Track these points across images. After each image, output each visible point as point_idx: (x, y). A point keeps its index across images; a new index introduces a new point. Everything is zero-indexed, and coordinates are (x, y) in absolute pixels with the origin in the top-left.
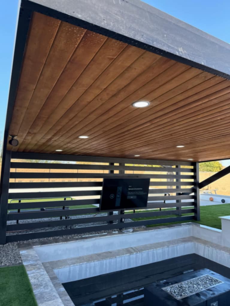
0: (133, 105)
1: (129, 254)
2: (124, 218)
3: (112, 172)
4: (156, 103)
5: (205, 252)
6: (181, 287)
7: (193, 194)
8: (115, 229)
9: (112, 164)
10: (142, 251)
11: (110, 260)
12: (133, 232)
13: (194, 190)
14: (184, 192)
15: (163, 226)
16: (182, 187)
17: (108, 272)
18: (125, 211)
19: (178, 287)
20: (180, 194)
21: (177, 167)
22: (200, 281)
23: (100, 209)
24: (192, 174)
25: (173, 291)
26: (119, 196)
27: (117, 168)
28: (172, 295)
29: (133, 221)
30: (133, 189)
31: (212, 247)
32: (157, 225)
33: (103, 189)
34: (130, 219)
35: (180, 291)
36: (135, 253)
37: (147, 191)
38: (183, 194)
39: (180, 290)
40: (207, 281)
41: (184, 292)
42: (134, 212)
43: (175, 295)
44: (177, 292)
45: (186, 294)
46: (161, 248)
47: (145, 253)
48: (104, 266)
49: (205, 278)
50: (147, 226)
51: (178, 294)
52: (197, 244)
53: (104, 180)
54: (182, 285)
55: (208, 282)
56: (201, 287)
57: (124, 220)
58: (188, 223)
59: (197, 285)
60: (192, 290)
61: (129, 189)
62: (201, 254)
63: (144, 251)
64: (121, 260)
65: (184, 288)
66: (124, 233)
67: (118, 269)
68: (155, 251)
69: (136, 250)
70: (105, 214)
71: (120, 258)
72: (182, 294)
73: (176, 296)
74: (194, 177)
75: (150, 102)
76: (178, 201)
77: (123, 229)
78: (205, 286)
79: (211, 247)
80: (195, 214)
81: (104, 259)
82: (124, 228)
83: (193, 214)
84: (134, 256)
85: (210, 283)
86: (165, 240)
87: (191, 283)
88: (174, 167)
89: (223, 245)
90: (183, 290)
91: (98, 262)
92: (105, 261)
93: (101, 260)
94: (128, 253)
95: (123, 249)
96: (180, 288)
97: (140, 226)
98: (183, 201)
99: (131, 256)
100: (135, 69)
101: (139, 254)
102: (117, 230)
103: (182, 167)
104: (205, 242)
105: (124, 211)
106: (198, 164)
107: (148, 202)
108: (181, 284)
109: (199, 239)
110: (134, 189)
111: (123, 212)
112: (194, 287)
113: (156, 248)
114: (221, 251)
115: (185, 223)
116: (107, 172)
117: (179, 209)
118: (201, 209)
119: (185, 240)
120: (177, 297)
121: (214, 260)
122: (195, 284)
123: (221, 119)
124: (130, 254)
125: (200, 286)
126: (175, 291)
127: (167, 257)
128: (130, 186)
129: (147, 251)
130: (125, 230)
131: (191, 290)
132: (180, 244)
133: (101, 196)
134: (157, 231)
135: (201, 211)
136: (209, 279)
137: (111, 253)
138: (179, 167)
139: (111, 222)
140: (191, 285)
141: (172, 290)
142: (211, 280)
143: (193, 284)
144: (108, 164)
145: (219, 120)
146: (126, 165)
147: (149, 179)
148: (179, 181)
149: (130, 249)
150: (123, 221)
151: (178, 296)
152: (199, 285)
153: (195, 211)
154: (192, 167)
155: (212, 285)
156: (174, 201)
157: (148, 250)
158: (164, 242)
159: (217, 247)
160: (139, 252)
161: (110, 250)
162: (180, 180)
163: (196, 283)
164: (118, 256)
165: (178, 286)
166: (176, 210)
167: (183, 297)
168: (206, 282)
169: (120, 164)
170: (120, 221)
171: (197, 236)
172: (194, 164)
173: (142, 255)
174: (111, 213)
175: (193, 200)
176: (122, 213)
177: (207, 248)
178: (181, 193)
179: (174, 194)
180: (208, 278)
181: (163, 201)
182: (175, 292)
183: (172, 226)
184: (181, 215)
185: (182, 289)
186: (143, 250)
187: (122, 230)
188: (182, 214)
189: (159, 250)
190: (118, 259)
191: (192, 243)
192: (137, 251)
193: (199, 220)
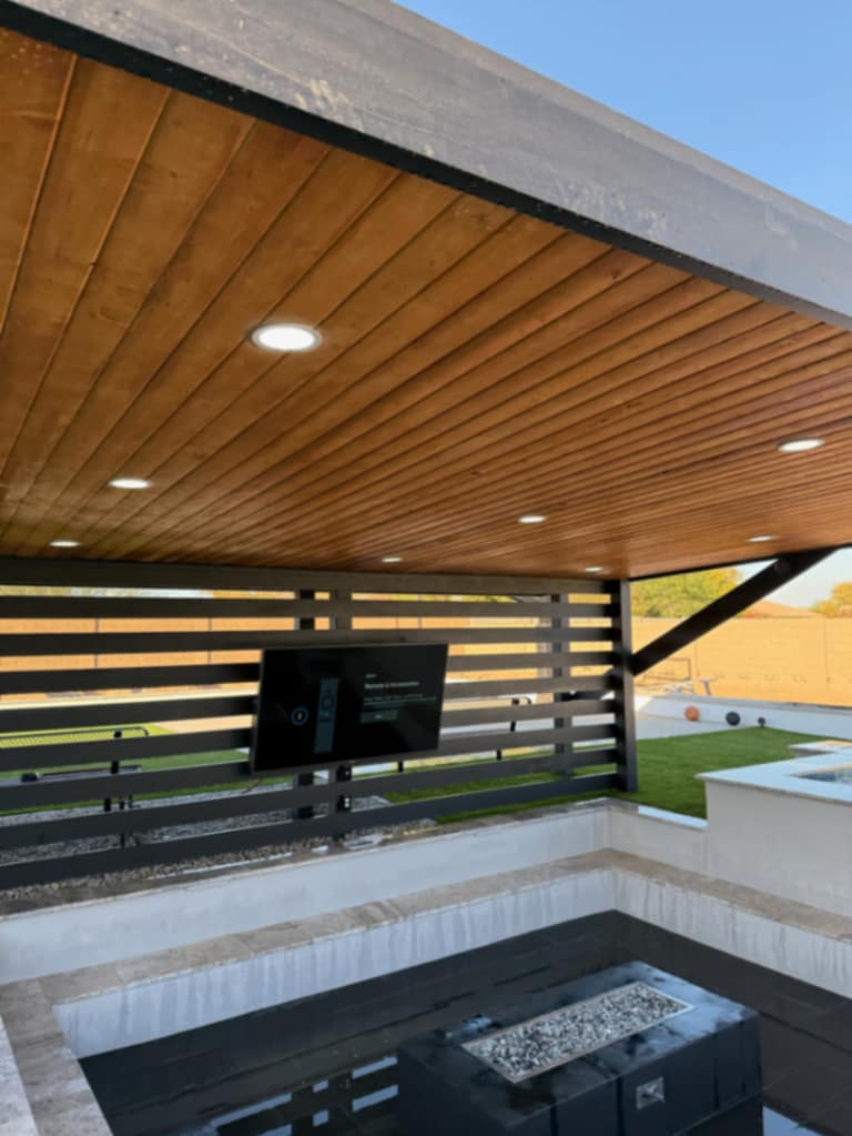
0: (254, 337)
1: (363, 928)
2: (350, 797)
3: (307, 624)
4: (344, 336)
5: (649, 903)
6: (534, 1036)
7: (610, 696)
8: (316, 840)
9: (307, 594)
10: (414, 913)
11: (289, 953)
12: (384, 843)
13: (614, 682)
14: (584, 688)
15: (499, 817)
16: (578, 671)
17: (281, 998)
18: (357, 771)
19: (522, 1036)
20: (566, 697)
21: (556, 598)
22: (609, 1009)
23: (252, 766)
24: (606, 623)
25: (503, 1051)
26: (327, 714)
27: (323, 608)
28: (496, 1067)
29: (392, 805)
30: (381, 686)
31: (673, 881)
32: (478, 812)
33: (263, 690)
34: (381, 795)
35: (530, 1050)
36: (386, 923)
37: (438, 691)
38: (578, 696)
39: (528, 1046)
40: (634, 1006)
41: (542, 1054)
42: (401, 768)
43: (508, 1065)
44: (517, 1054)
45: (548, 1060)
46: (490, 897)
47: (424, 922)
48: (266, 979)
49: (630, 995)
50: (442, 819)
51: (518, 1063)
52: (621, 874)
53: (267, 656)
54: (539, 1028)
55: (635, 1010)
56: (609, 1031)
57: (350, 802)
58: (593, 801)
59: (595, 1022)
60: (573, 1045)
61: (368, 686)
62: (636, 910)
63: (424, 914)
64: (334, 953)
65: (545, 1039)
66: (347, 850)
67: (323, 986)
68: (464, 912)
69: (393, 909)
70: (282, 784)
71: (329, 944)
72: (536, 1061)
73: (509, 1071)
74: (614, 634)
75: (316, 328)
76: (559, 723)
77: (347, 836)
78: (622, 1027)
79: (668, 885)
80: (618, 769)
81: (263, 953)
82: (349, 832)
83: (610, 769)
84: (383, 932)
85: (643, 1012)
86: (505, 869)
87: (574, 1018)
88: (546, 599)
89: (711, 873)
90: (540, 1045)
91: (238, 966)
92: (267, 960)
93: (252, 955)
94: (360, 924)
95: (344, 911)
96: (531, 1038)
97: (414, 822)
98: (579, 721)
99: (373, 933)
100: (174, 175)
101: (404, 927)
102: (322, 840)
103: (574, 598)
104: (650, 869)
105: (350, 770)
106: (628, 589)
107: (444, 731)
108: (538, 1025)
109: (633, 857)
110: (387, 685)
111: (347, 773)
112: (581, 1033)
113: (467, 898)
114: (704, 896)
115: (582, 803)
116: (288, 624)
117: (566, 748)
118: (639, 747)
119: (578, 865)
120: (512, 1074)
121: (680, 930)
122: (590, 1021)
123: (628, 404)
124: (368, 928)
125: (606, 1027)
126: (512, 1051)
127: (510, 931)
128: (369, 676)
129: (435, 911)
130: (355, 838)
131: (569, 1044)
132: (558, 880)
133: (256, 717)
134: (475, 835)
135: (639, 756)
136: (644, 1000)
137: (295, 927)
138: (562, 598)
139: (306, 813)
140: (573, 1026)
141: (497, 1049)
142: (650, 1001)
143: (582, 1021)
144: (289, 595)
145: (618, 407)
146: (357, 596)
147: (444, 648)
148: (563, 649)
149: (370, 908)
150: (347, 805)
151: (518, 1070)
152: (602, 1022)
153: (616, 756)
154: (606, 599)
155: (649, 1019)
156: (548, 723)
157: (438, 906)
158: (502, 876)
159: (691, 881)
160: (401, 919)
161: (292, 918)
162: (568, 647)
163: (591, 1017)
164: (321, 939)
165: (526, 1032)
166: (552, 753)
167: (537, 1071)
168: (629, 1009)
169: (335, 594)
170: (334, 805)
171: (624, 846)
172: (612, 586)
173: (414, 930)
174: (307, 780)
175: (609, 718)
176: (342, 775)
177: (657, 886)
178: (573, 692)
179: (548, 698)
180: (638, 996)
181: (507, 725)
182: (508, 1056)
183: (532, 816)
184: (574, 775)
185: (536, 1041)
186: (419, 911)
187: (341, 840)
188: (577, 770)
189: (482, 907)
190: (322, 948)
191: (606, 873)
192: (397, 912)
193: (635, 790)
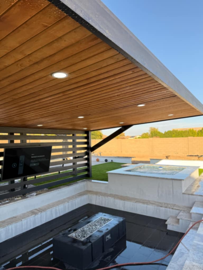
0: (52, 75)
1: (34, 215)
2: (27, 185)
3: (12, 142)
4: (74, 75)
5: (96, 201)
6: (83, 231)
7: (86, 157)
8: (19, 196)
9: (12, 134)
10: (46, 210)
11: (16, 224)
12: (37, 195)
13: (87, 154)
14: (79, 156)
15: (63, 186)
16: (78, 152)
17: (14, 235)
18: (28, 178)
19: (80, 231)
20: (76, 158)
21: (73, 135)
22: (97, 223)
23: (2, 179)
24: (86, 140)
25: (78, 235)
26: (21, 165)
27: (17, 138)
28: (77, 239)
29: (35, 186)
30: (35, 157)
31: (102, 195)
32: (58, 185)
33: (5, 159)
34: (32, 184)
35: (83, 234)
36: (39, 213)
37: (49, 157)
38: (78, 157)
39: (82, 233)
40: (101, 221)
41: (86, 234)
42: (35, 177)
43: (79, 238)
44: (81, 235)
45: (88, 235)
46: (63, 204)
47: (48, 212)
48: (10, 231)
49: (100, 219)
50: (49, 188)
51: (82, 237)
52: (90, 195)
53: (6, 150)
54: (84, 229)
55: (102, 222)
56: (98, 227)
57: (27, 186)
58: (83, 180)
59: (95, 226)
60: (92, 231)
61: (32, 157)
62: (94, 203)
63: (48, 210)
64: (27, 222)
65: (86, 231)
66: (28, 197)
67: (24, 231)
68: (57, 208)
69: (40, 210)
70: (6, 184)
71: (26, 220)
72: (85, 235)
73: (80, 239)
74: (87, 143)
75: (68, 74)
76: (74, 164)
77: (26, 194)
78: (100, 226)
79: (101, 196)
80: (88, 172)
81: (9, 225)
82: (27, 193)
83: (86, 173)
84: (39, 215)
85: (104, 222)
86: (65, 197)
87: (90, 226)
88: (71, 135)
89: (109, 193)
90: (85, 232)
91: (3, 229)
92: (10, 227)
93: (7, 226)
94: (33, 214)
95: (28, 212)
96: (82, 231)
97: (42, 189)
98: (78, 163)
99: (36, 216)
100: (65, 41)
101: (44, 213)
102: (20, 196)
103: (77, 135)
104: (97, 193)
105: (27, 178)
106: (90, 133)
107: (50, 167)
108: (83, 228)
109: (92, 191)
110: (37, 157)
111: (26, 179)
112: (93, 229)
113: (58, 205)
114: (109, 197)
115: (80, 181)
116: (6, 142)
117: (75, 170)
118: (92, 168)
119: (81, 194)
120: (81, 239)
121: (103, 206)
122: (94, 226)
123: (117, 95)
124: (35, 215)
125: (97, 226)
126: (79, 234)
127: (67, 211)
128: (32, 155)
129: (51, 209)
130: (29, 195)
131: (91, 231)
132: (77, 198)
133: (3, 166)
134: (58, 191)
135: (92, 170)
136: (103, 220)
137: (16, 217)
138: (75, 135)
139: (13, 190)
140: (90, 227)
141: (76, 235)
142: (104, 220)
143: (92, 226)
144: (7, 134)
146: (28, 134)
147: (51, 147)
148: (75, 147)
149: (34, 210)
150: (26, 187)
151: (82, 238)
152: (96, 225)
153: (88, 170)
154: (86, 135)
155: (105, 223)
156: (71, 164)
157: (51, 208)
158: (64, 199)
159: (105, 195)
160: (43, 212)
161: (14, 215)
162: (76, 146)
163: (94, 225)
164: (24, 219)
165: (81, 230)
166: (72, 171)
167: (86, 237)
168: (101, 222)
169: (22, 134)
170: (23, 187)
171: (90, 189)
172: (87, 132)
173: (46, 214)
174: (13, 182)
175: (86, 162)
176: (25, 180)
177: (98, 197)
178: (77, 156)
179: (71, 158)
180: (102, 219)
181: (62, 165)
182: (79, 236)
183: (70, 185)
184: (77, 175)
185: (84, 232)
186: (47, 209)
187: (25, 195)
188: (77, 174)
189: (61, 207)
190: (24, 221)
191: (87, 195)
192: (42, 210)
193: (91, 177)
